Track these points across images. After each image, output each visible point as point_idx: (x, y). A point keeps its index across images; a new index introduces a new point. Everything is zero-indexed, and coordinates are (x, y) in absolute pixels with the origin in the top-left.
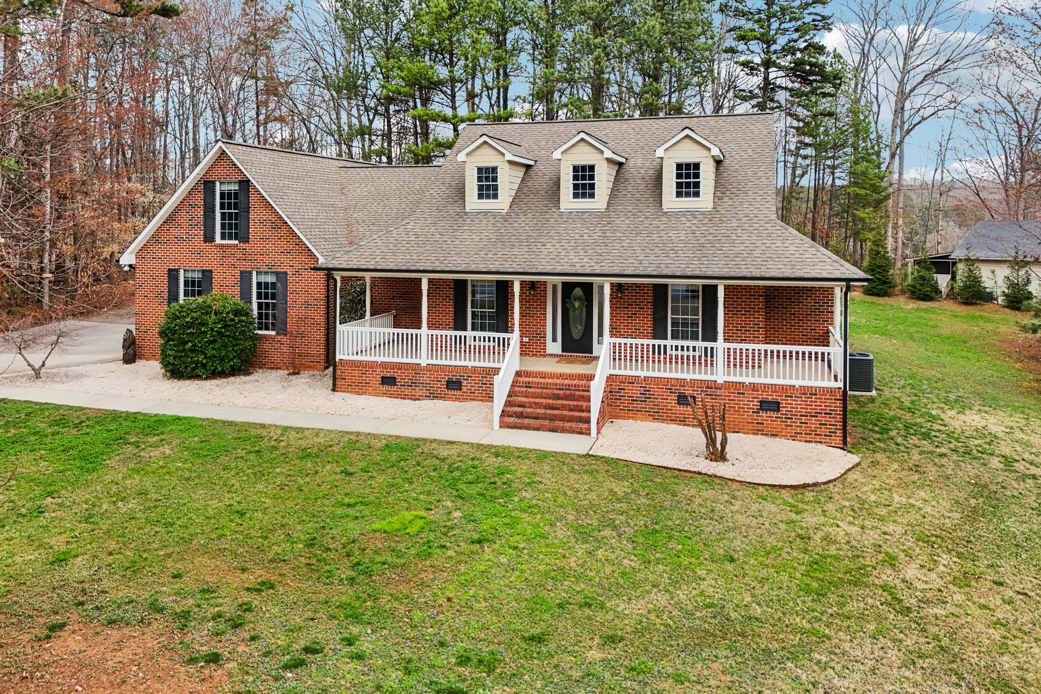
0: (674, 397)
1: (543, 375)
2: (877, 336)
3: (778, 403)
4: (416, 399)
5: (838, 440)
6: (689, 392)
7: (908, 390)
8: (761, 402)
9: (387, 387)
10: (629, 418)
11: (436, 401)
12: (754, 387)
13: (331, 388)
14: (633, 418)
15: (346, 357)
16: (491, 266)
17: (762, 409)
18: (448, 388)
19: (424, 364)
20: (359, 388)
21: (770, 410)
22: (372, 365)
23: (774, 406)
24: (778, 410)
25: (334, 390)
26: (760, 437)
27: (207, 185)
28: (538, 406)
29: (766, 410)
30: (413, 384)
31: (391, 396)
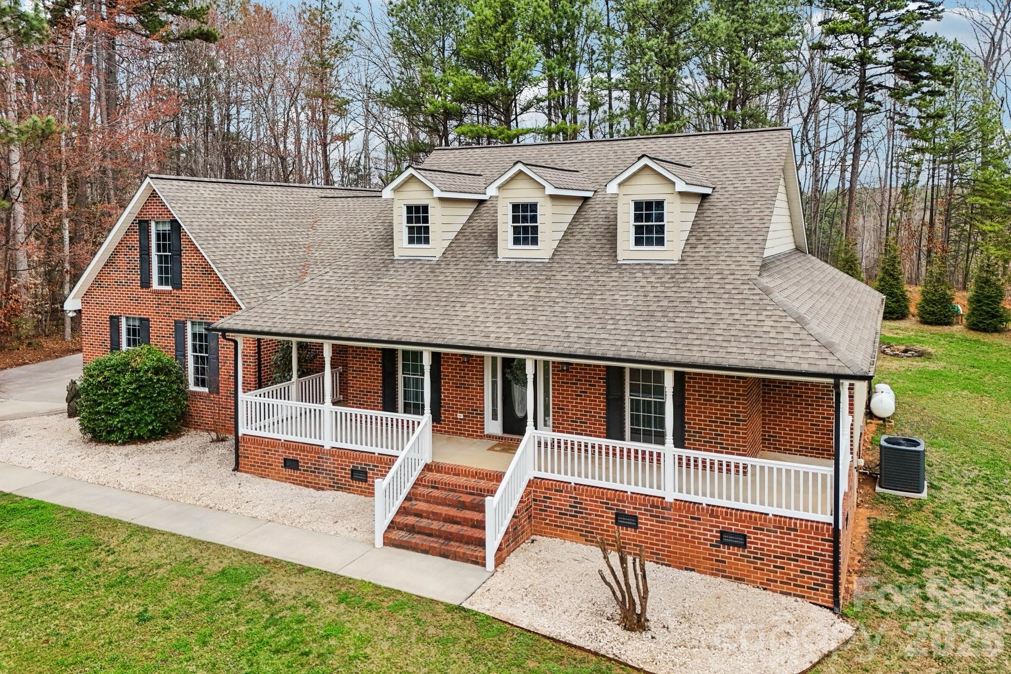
0: (611, 514)
1: (456, 471)
2: (965, 392)
3: (745, 537)
4: (319, 489)
5: (827, 598)
6: (629, 510)
7: (979, 487)
8: (722, 532)
9: (289, 472)
10: (556, 536)
11: (340, 493)
12: (713, 511)
13: (233, 466)
14: (561, 537)
15: (249, 432)
16: (395, 333)
17: (722, 542)
18: (352, 478)
19: (327, 447)
20: (262, 471)
21: (734, 545)
22: (274, 443)
23: (738, 540)
24: (744, 546)
25: (236, 469)
26: (720, 579)
27: (142, 225)
28: (436, 516)
29: (729, 544)
30: (317, 470)
31: (294, 482)
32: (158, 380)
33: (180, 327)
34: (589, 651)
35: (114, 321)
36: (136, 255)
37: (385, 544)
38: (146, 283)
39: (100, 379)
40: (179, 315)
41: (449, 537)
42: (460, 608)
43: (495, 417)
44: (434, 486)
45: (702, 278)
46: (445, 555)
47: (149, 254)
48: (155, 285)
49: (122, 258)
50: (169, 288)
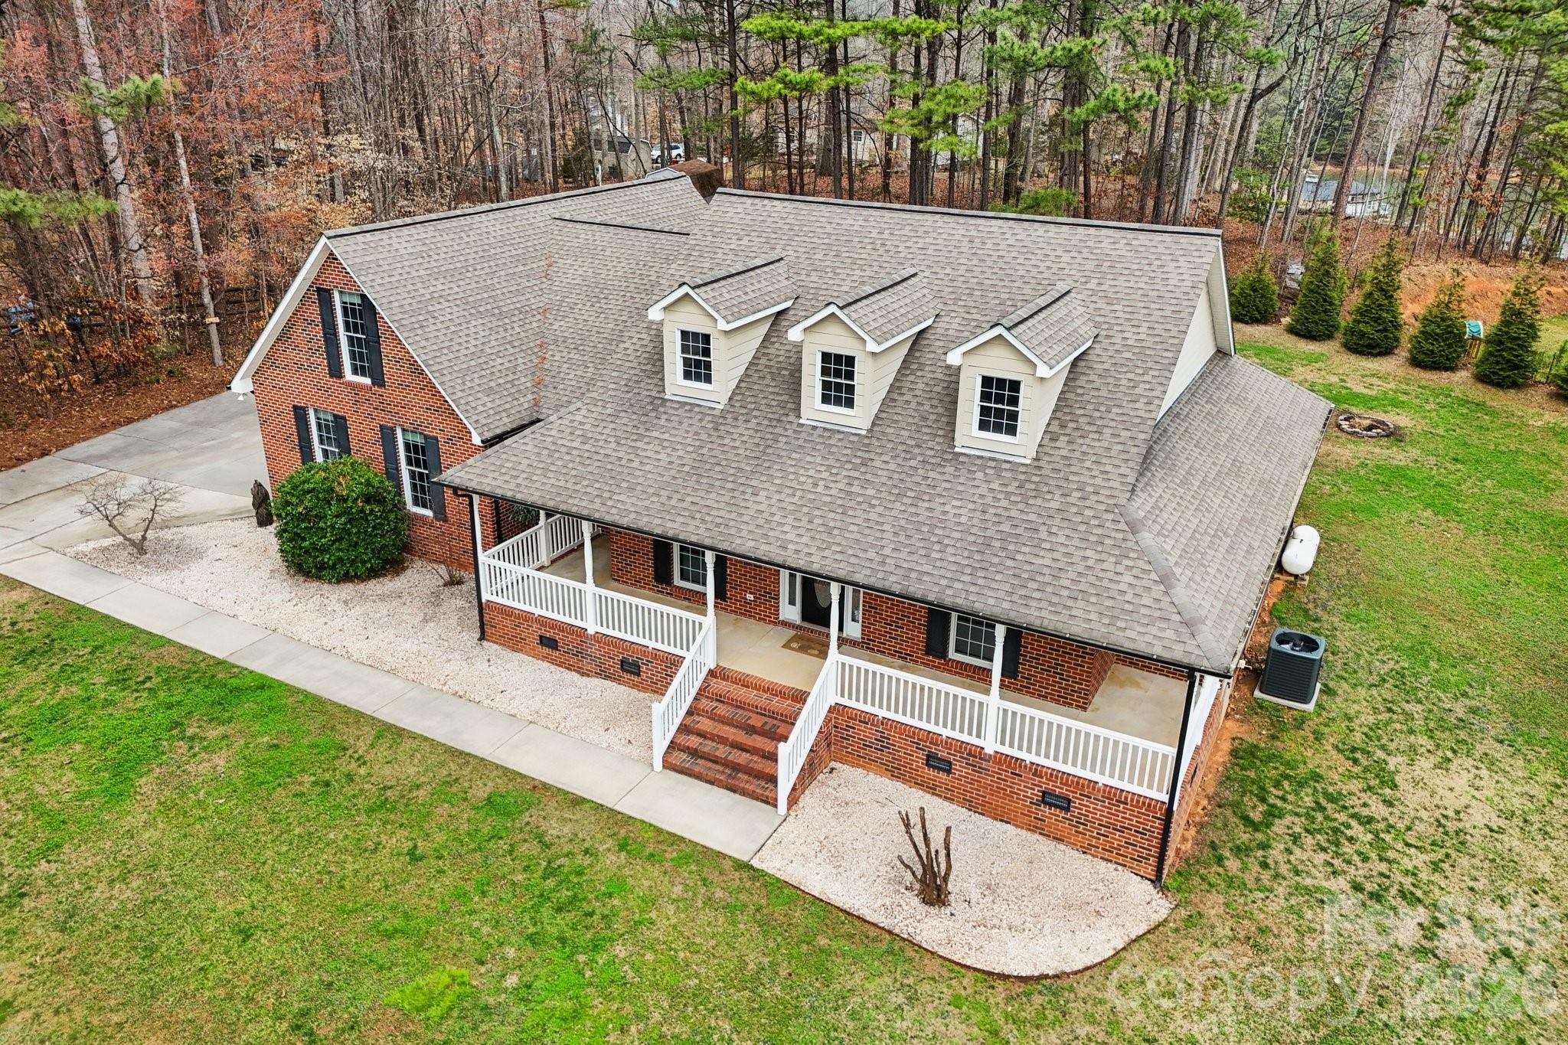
0: (922, 755)
1: (744, 682)
3: (1069, 801)
4: (583, 674)
5: (1150, 871)
6: (943, 754)
8: (1044, 793)
9: (546, 650)
10: (859, 766)
11: (608, 683)
12: (1037, 770)
13: (478, 635)
14: (864, 768)
15: (494, 598)
16: (669, 525)
17: (1043, 801)
18: (622, 669)
19: (591, 631)
20: (514, 643)
21: (1056, 806)
22: (527, 617)
23: (1061, 802)
24: (1067, 809)
25: (483, 637)
26: (1037, 836)
27: (322, 295)
28: (723, 741)
29: (1051, 805)
30: (579, 654)
31: (553, 662)
32: (372, 511)
33: (387, 436)
34: (883, 928)
35: (300, 413)
36: (319, 333)
37: (664, 767)
38: (336, 371)
39: (300, 510)
40: (387, 420)
41: (736, 768)
42: (747, 866)
43: (792, 602)
44: (719, 699)
45: (1058, 492)
46: (733, 789)
47: (335, 334)
48: (349, 375)
49: (299, 334)
50: (367, 381)
